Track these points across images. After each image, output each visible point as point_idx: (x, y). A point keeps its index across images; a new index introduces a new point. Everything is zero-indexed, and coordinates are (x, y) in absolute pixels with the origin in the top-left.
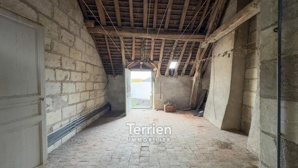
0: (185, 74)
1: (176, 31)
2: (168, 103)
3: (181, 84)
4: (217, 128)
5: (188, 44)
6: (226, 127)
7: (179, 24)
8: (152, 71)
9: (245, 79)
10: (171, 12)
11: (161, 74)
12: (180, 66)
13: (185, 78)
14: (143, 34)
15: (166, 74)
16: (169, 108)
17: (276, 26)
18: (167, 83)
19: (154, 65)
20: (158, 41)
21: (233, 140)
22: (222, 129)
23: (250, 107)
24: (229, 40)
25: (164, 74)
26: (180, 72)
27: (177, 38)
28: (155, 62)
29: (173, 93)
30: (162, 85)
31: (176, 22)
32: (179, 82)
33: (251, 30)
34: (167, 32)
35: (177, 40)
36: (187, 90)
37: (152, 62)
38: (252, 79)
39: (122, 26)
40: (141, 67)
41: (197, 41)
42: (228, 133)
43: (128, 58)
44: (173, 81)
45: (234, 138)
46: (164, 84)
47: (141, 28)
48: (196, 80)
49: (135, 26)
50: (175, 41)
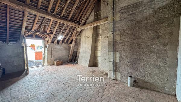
0: (66, 43)
1: (66, 19)
2: (58, 60)
3: (63, 49)
4: (86, 67)
5: (71, 27)
6: (90, 66)
7: (68, 16)
8: (44, 40)
9: (95, 46)
10: (66, 9)
11: (52, 42)
12: (64, 38)
13: (66, 45)
14: (47, 16)
15: (55, 43)
16: (58, 63)
17: (112, 32)
18: (56, 48)
19: (48, 37)
20: (54, 22)
21: (94, 69)
22: (89, 67)
23: (97, 56)
24: (91, 30)
25: (53, 43)
26: (63, 41)
27: (67, 23)
28: (50, 34)
29: (59, 54)
31: (67, 14)
32: (62, 47)
33: (97, 28)
34: (61, 18)
35: (66, 24)
36: (66, 52)
37: (48, 34)
38: (98, 46)
39: (30, 5)
40: (34, 36)
41: (75, 26)
42: (91, 68)
43: (28, 29)
44: (59, 47)
45: (94, 68)
46: (54, 49)
47: (46, 11)
48: (73, 46)
49: (41, 8)
50: (65, 24)
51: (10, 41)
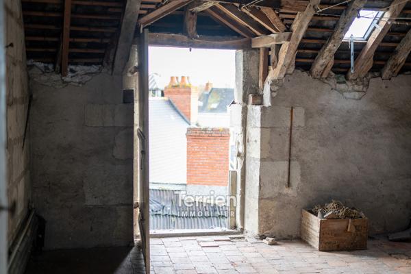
2: (330, 209)
11: (298, 66)
15: (317, 68)
16: (336, 234)
18: (321, 112)
19: (277, 22)
26: (382, 57)
29: (343, 160)
30: (299, 120)
40: (191, 24)
44: (346, 99)
46: (308, 115)
51: (74, 59)
